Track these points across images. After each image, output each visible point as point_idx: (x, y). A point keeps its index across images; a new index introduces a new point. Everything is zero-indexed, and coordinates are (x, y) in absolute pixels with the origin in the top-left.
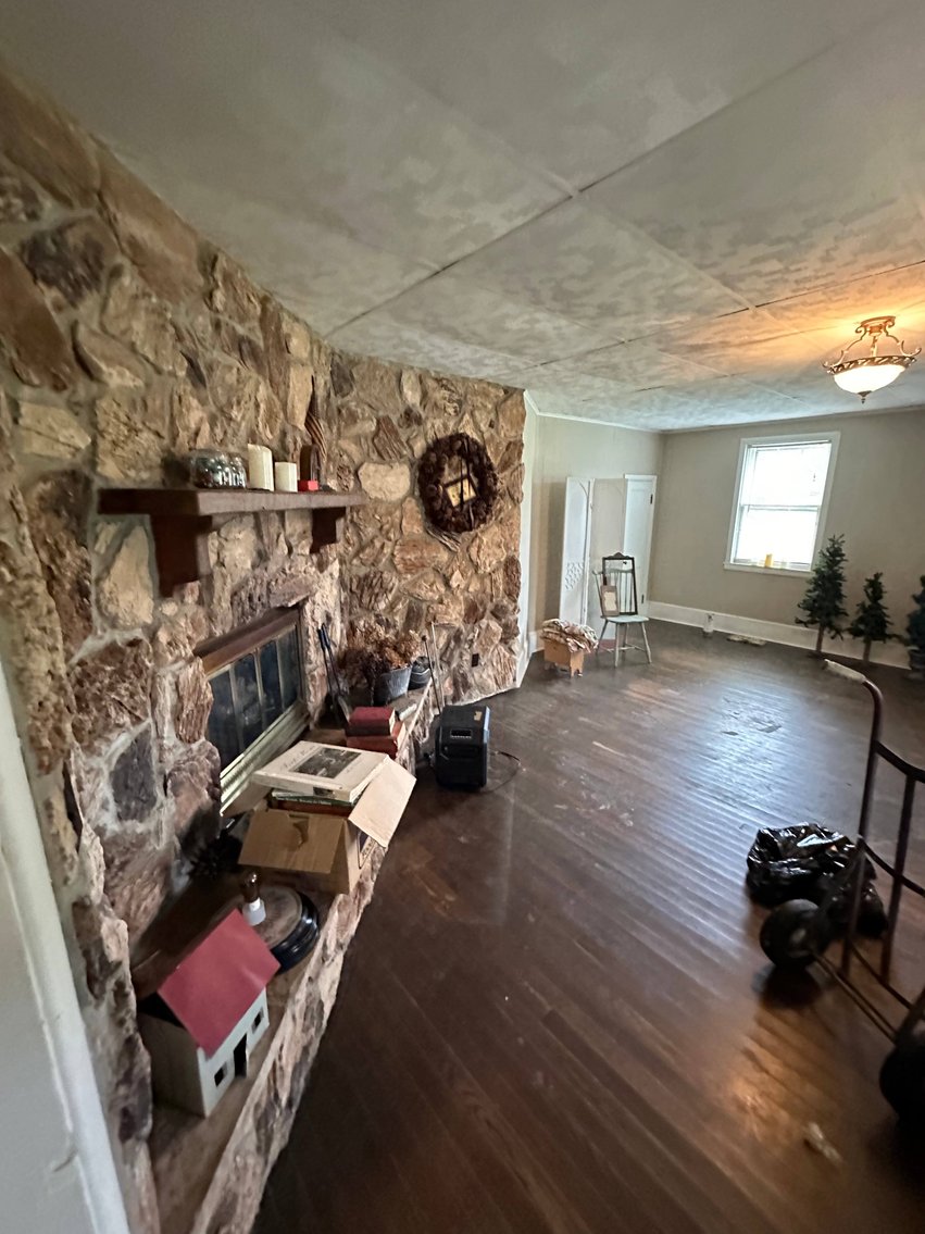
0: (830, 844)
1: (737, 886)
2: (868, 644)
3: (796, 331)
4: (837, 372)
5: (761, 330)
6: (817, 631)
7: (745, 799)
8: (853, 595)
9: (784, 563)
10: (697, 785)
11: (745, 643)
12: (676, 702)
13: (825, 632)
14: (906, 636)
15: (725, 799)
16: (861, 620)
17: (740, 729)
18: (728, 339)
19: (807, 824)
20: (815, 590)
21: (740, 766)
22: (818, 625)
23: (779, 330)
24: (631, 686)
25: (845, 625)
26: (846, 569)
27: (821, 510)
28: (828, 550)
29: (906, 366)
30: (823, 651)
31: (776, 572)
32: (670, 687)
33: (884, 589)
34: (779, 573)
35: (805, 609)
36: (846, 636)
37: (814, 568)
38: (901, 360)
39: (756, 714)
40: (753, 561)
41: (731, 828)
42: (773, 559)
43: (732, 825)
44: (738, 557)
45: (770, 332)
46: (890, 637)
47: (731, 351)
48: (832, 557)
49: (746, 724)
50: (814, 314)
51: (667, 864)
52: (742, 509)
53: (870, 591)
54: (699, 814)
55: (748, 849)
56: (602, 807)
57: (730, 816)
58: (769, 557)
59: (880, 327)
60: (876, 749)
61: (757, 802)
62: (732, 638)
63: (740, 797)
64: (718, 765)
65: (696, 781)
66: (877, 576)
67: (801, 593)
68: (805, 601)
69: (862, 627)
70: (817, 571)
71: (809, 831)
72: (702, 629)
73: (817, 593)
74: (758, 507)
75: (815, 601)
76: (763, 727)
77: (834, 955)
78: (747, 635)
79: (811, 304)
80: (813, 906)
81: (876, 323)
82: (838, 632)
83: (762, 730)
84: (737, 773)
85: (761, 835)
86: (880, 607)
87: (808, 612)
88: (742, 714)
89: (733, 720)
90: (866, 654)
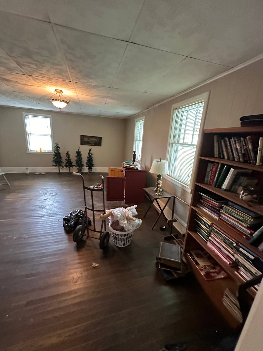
0: (78, 213)
1: (63, 233)
2: (69, 168)
3: (39, 86)
4: (53, 101)
5: (29, 82)
6: (58, 167)
7: (57, 213)
8: (64, 158)
9: (45, 150)
10: (43, 216)
11: (40, 174)
12: (27, 196)
13: (60, 167)
14: (76, 165)
15: (52, 216)
16: (67, 163)
17: (48, 197)
18: (18, 81)
19: (72, 211)
20: (55, 157)
21: (52, 206)
22: (58, 166)
23: (35, 84)
24: (7, 197)
25: (64, 165)
26: (61, 151)
27: (51, 136)
28: (56, 146)
29: (67, 104)
30: (61, 172)
31: (43, 153)
32: (22, 193)
33: (70, 155)
34: (44, 153)
35: (54, 162)
36: (65, 167)
37: (54, 151)
38: (66, 102)
39: (51, 192)
40: (36, 150)
41: (56, 222)
42: (42, 150)
43: (56, 221)
44: (31, 149)
45: (32, 83)
46: (73, 166)
47: (19, 85)
48: (57, 148)
49: (49, 195)
50: (44, 83)
51: (44, 240)
52: (28, 135)
53: (67, 156)
54: (46, 223)
55: (62, 224)
56: (15, 238)
57: (55, 219)
58: (40, 149)
59: (60, 92)
60: (85, 188)
61: (60, 212)
62: (36, 174)
63: (55, 213)
64: (46, 208)
65: (42, 215)
66: (68, 152)
67: (52, 158)
68: (53, 160)
69: (67, 164)
70: (54, 152)
71: (73, 212)
72: (25, 173)
73: (56, 158)
74: (33, 134)
75: (56, 160)
76: (54, 194)
77: (86, 233)
78: (40, 172)
79: (44, 81)
80: (81, 226)
81: (59, 91)
82: (63, 167)
83: (54, 195)
84: (52, 208)
85: (64, 219)
86: (70, 159)
87: (55, 163)
88: (48, 193)
89: (45, 196)
90: (70, 171)
